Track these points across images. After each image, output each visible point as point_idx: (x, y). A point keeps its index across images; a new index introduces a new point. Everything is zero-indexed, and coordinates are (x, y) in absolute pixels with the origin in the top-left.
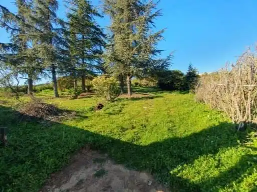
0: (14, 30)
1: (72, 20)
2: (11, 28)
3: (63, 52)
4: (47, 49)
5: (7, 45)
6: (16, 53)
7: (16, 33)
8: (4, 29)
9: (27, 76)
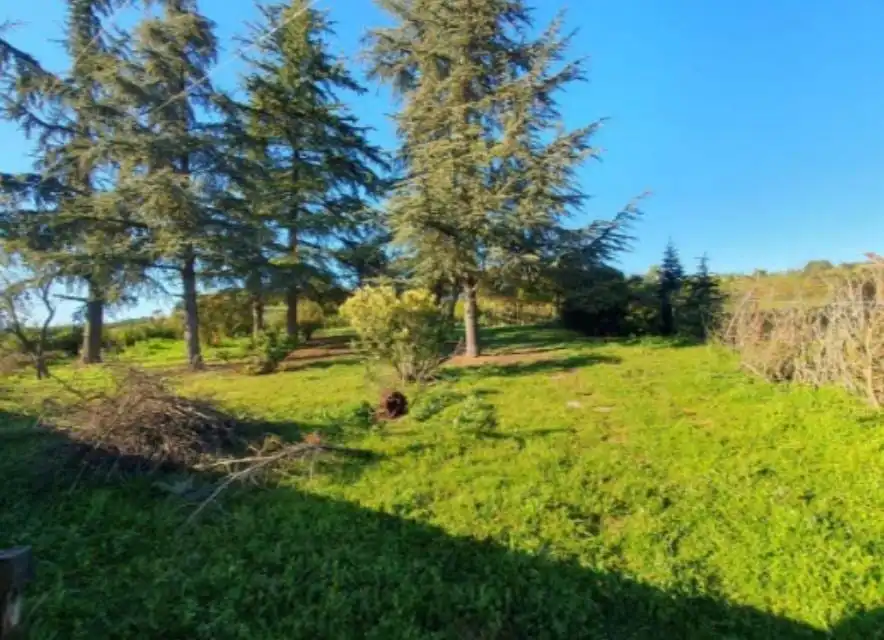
0: (52, 128)
1: (262, 97)
2: (41, 123)
3: (229, 203)
4: (175, 192)
5: (22, 180)
6: (51, 207)
7: (57, 140)
8: (16, 125)
9: (85, 292)
